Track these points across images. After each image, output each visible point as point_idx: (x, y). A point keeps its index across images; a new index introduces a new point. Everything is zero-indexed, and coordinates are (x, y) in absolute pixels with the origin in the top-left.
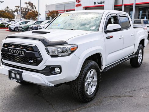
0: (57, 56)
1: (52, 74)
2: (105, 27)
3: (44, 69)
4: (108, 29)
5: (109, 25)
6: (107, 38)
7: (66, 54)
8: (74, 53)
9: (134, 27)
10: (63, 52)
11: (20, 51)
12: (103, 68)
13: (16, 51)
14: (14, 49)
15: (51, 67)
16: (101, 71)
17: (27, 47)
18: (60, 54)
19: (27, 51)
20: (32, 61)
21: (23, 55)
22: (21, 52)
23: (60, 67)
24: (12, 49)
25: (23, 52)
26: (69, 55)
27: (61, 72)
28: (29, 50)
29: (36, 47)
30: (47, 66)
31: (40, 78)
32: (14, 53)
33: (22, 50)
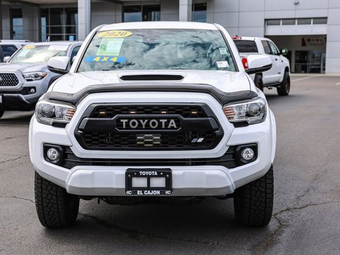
3: (226, 154)
11: (163, 121)
13: (148, 122)
24: (130, 119)
25: (172, 121)
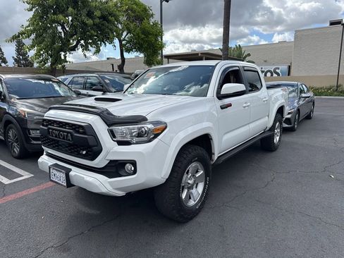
0: (127, 143)
1: (121, 176)
2: (218, 88)
4: (223, 92)
5: (225, 86)
6: (222, 108)
7: (145, 139)
8: (160, 137)
9: (268, 88)
10: (139, 135)
12: (215, 157)
14: (56, 130)
15: (117, 163)
16: (212, 163)
17: (76, 127)
18: (135, 140)
19: (76, 135)
20: (84, 152)
21: (69, 140)
22: (67, 136)
23: (134, 163)
26: (150, 141)
27: (135, 172)
28: (78, 132)
29: (90, 126)
30: (111, 161)
31: (97, 183)
32: (56, 137)
33: (68, 133)
